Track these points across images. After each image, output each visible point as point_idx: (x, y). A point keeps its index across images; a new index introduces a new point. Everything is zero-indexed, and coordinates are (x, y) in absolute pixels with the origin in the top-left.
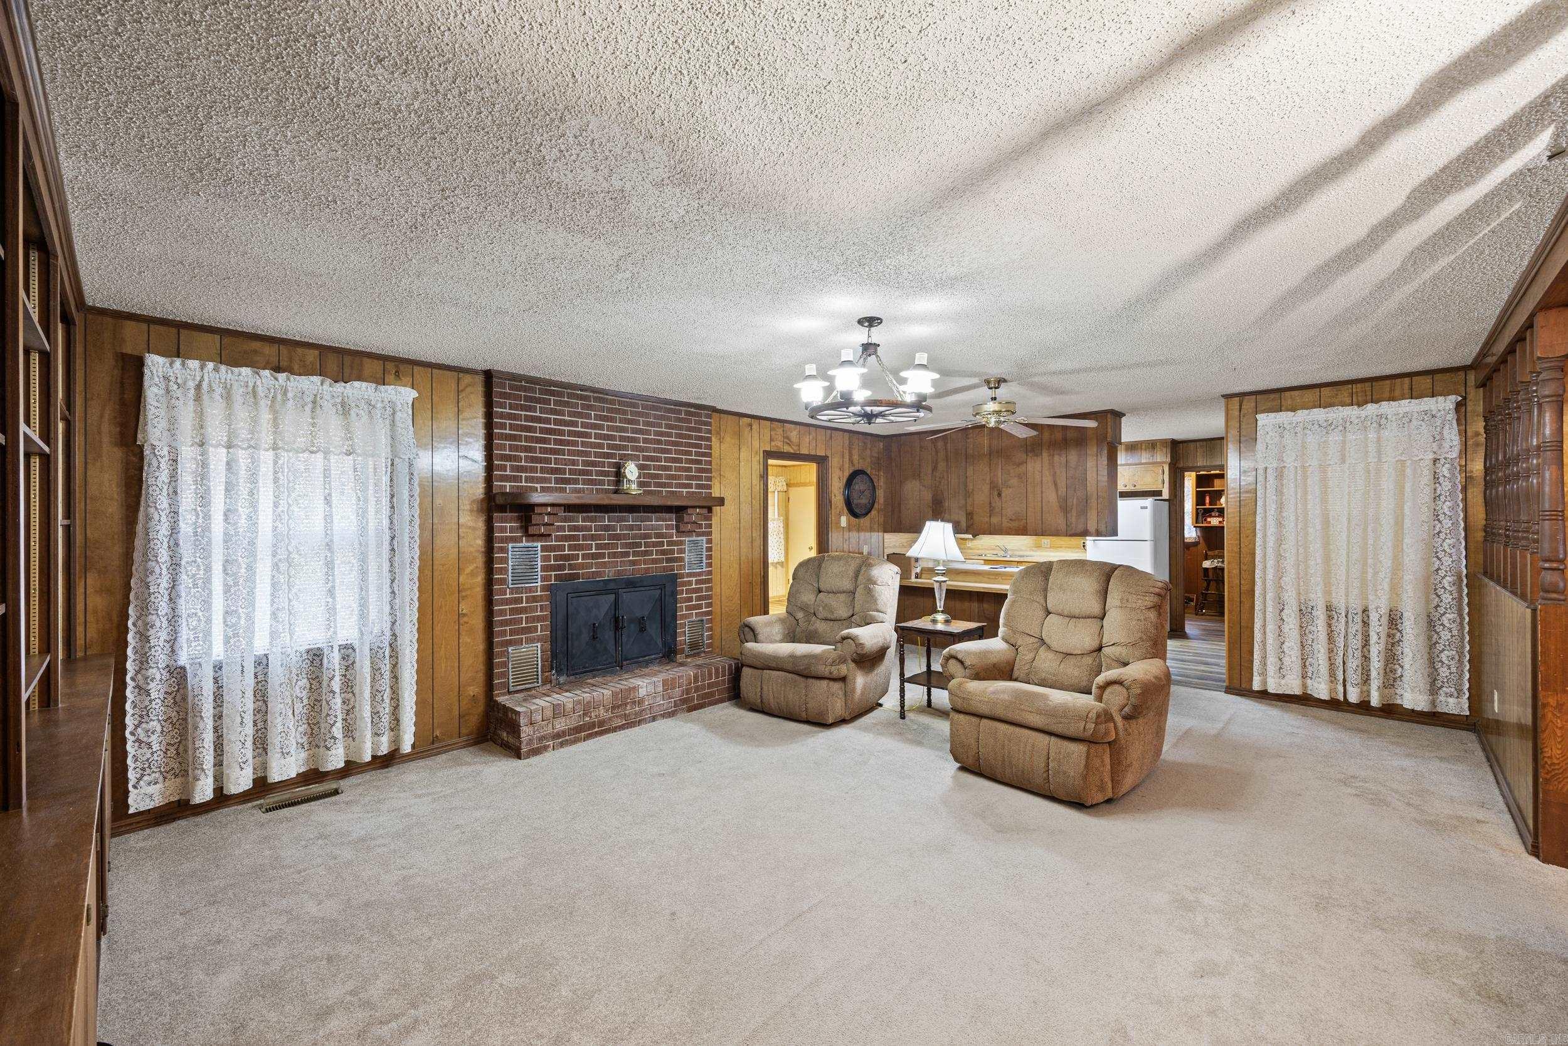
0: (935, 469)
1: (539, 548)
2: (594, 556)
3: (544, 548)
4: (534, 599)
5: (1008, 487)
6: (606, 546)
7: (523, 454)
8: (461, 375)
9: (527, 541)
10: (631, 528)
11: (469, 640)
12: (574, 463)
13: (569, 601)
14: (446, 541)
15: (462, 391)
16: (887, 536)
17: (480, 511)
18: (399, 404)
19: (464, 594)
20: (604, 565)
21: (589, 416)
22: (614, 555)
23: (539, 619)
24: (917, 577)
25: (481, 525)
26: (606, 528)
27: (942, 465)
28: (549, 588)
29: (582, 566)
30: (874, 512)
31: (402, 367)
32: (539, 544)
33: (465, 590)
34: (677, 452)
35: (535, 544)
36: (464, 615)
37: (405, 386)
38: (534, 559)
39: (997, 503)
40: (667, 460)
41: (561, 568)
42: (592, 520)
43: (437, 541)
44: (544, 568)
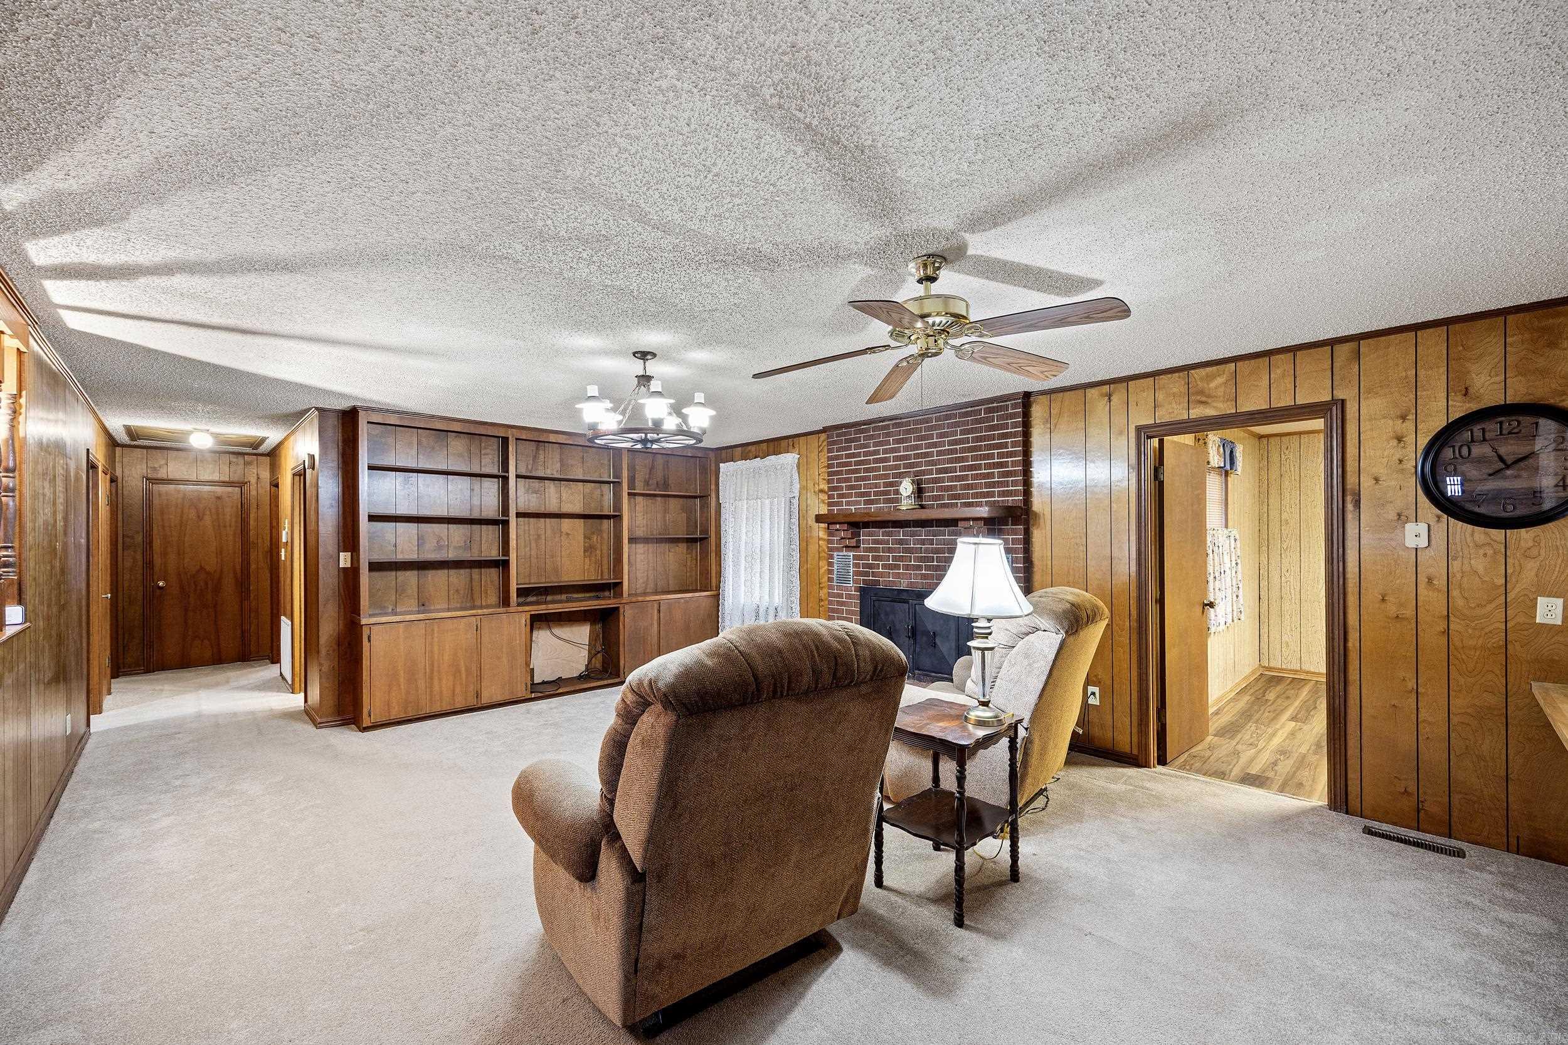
1: (852, 557)
2: (890, 567)
3: (855, 557)
4: (849, 596)
6: (901, 559)
7: (844, 485)
9: (846, 551)
10: (923, 542)
12: (876, 486)
13: (873, 603)
18: (785, 464)
19: (821, 585)
20: (898, 575)
21: (888, 443)
22: (907, 567)
23: (853, 613)
26: (900, 542)
28: (861, 589)
29: (881, 575)
31: (795, 440)
32: (851, 554)
33: (822, 583)
34: (974, 458)
36: (822, 600)
38: (849, 566)
40: (963, 469)
41: (867, 574)
42: (889, 534)
44: (856, 573)
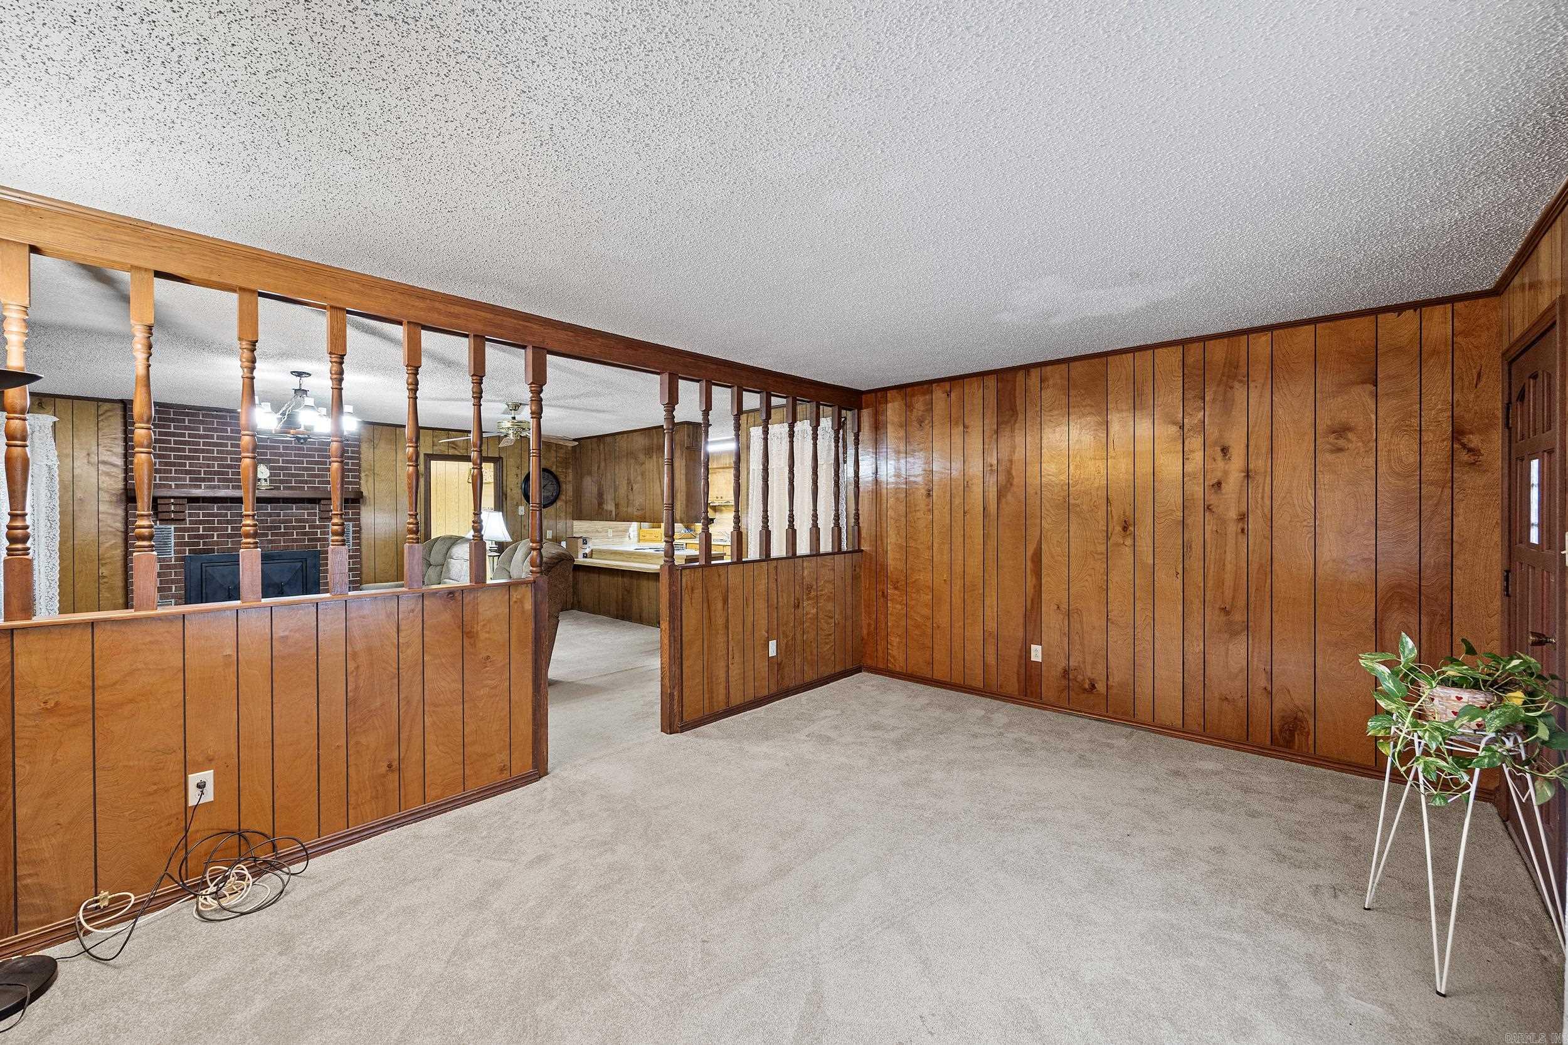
0: (599, 468)
1: (173, 529)
2: (228, 536)
3: (178, 530)
5: (636, 483)
8: (100, 403)
9: (160, 524)
11: (109, 595)
13: (204, 569)
14: (86, 525)
15: (102, 415)
16: (576, 523)
17: (118, 501)
18: (36, 425)
19: (103, 562)
21: (225, 431)
23: (173, 582)
24: (584, 557)
25: (120, 512)
27: (603, 464)
28: (183, 559)
30: (559, 503)
31: (44, 400)
32: (173, 527)
33: (104, 559)
35: (169, 526)
36: (104, 577)
37: (47, 413)
38: (168, 538)
39: (631, 497)
41: (194, 544)
43: (78, 523)
44: (176, 544)
